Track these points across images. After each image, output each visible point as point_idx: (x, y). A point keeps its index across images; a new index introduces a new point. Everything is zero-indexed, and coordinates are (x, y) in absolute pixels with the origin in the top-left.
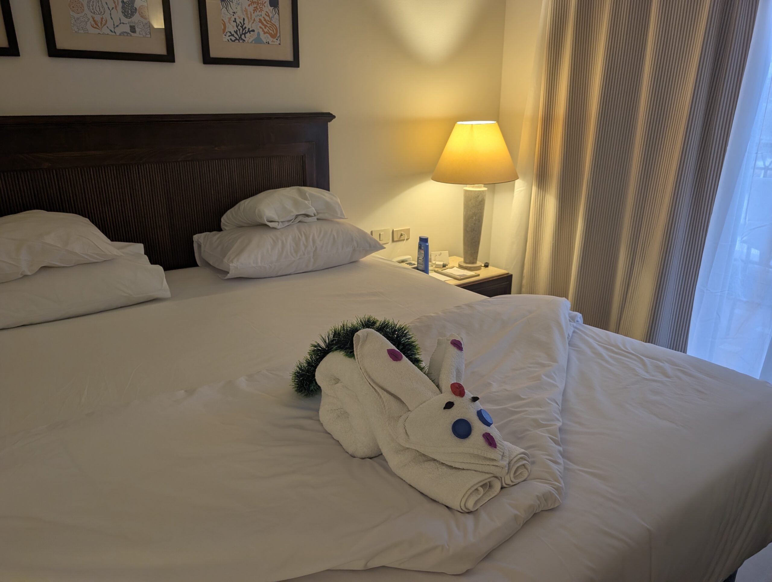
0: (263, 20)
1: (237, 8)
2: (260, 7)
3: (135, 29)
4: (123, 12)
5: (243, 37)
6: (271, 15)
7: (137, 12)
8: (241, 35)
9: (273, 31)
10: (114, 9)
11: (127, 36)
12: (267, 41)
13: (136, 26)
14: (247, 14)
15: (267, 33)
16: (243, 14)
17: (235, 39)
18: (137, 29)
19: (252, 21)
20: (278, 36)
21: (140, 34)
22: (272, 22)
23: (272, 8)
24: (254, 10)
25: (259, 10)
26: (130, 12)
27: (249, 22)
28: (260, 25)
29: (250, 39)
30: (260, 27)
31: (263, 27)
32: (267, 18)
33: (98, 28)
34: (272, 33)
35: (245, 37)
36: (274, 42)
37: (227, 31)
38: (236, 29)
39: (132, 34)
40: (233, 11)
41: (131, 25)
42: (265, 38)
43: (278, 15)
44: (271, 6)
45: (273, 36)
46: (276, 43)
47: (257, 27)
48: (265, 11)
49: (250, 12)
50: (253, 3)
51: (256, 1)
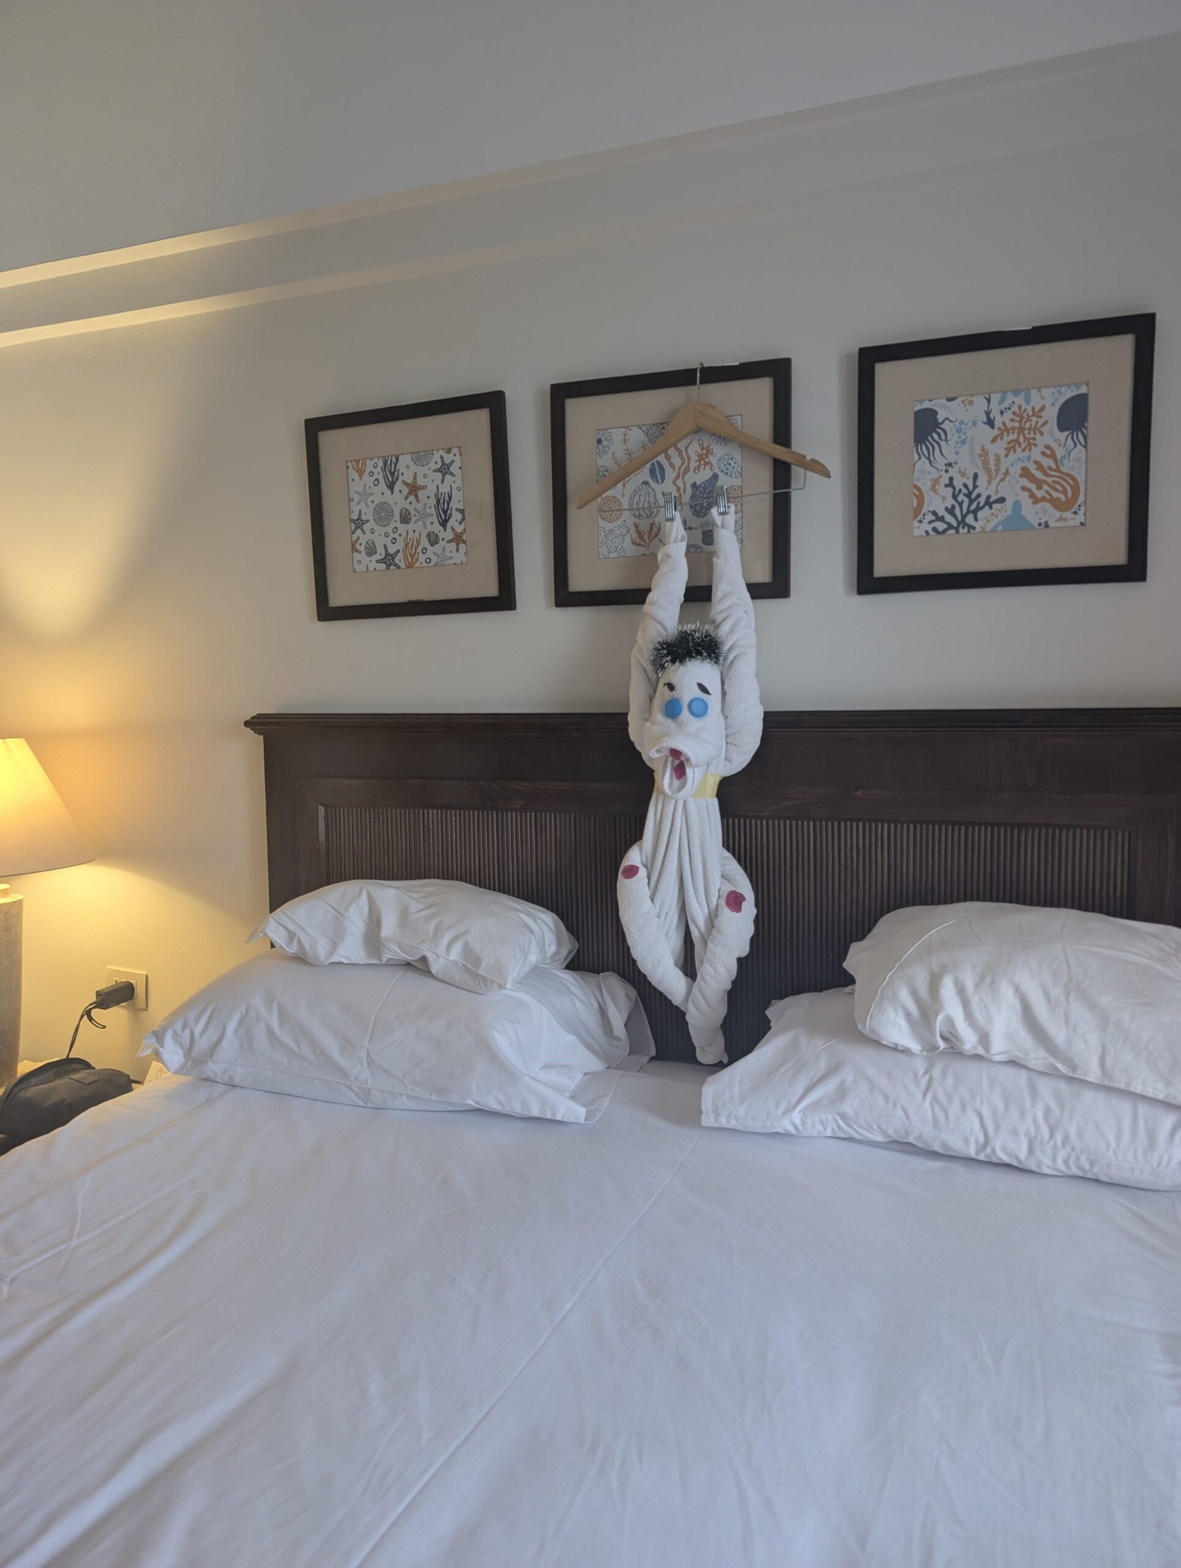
0: (1033, 468)
1: (957, 453)
2: (1026, 439)
4: (691, 506)
5: (970, 519)
6: (1060, 452)
8: (964, 517)
9: (1065, 492)
12: (1043, 521)
14: (986, 463)
15: (1043, 499)
16: (975, 465)
17: (946, 526)
19: (1000, 476)
20: (1079, 502)
22: (1063, 469)
23: (1067, 433)
24: (1006, 449)
25: (1023, 445)
26: (704, 503)
27: (990, 482)
28: (1025, 482)
29: (988, 521)
30: (1024, 489)
31: (1033, 487)
32: (1047, 462)
34: (1059, 499)
35: (976, 519)
36: (1065, 520)
37: (925, 510)
38: (950, 502)
40: (947, 462)
42: (1037, 513)
43: (1083, 449)
44: (1061, 429)
45: (1064, 506)
46: (1070, 523)
47: (1013, 489)
48: (1041, 448)
49: (997, 456)
50: (1005, 430)
51: (1017, 425)
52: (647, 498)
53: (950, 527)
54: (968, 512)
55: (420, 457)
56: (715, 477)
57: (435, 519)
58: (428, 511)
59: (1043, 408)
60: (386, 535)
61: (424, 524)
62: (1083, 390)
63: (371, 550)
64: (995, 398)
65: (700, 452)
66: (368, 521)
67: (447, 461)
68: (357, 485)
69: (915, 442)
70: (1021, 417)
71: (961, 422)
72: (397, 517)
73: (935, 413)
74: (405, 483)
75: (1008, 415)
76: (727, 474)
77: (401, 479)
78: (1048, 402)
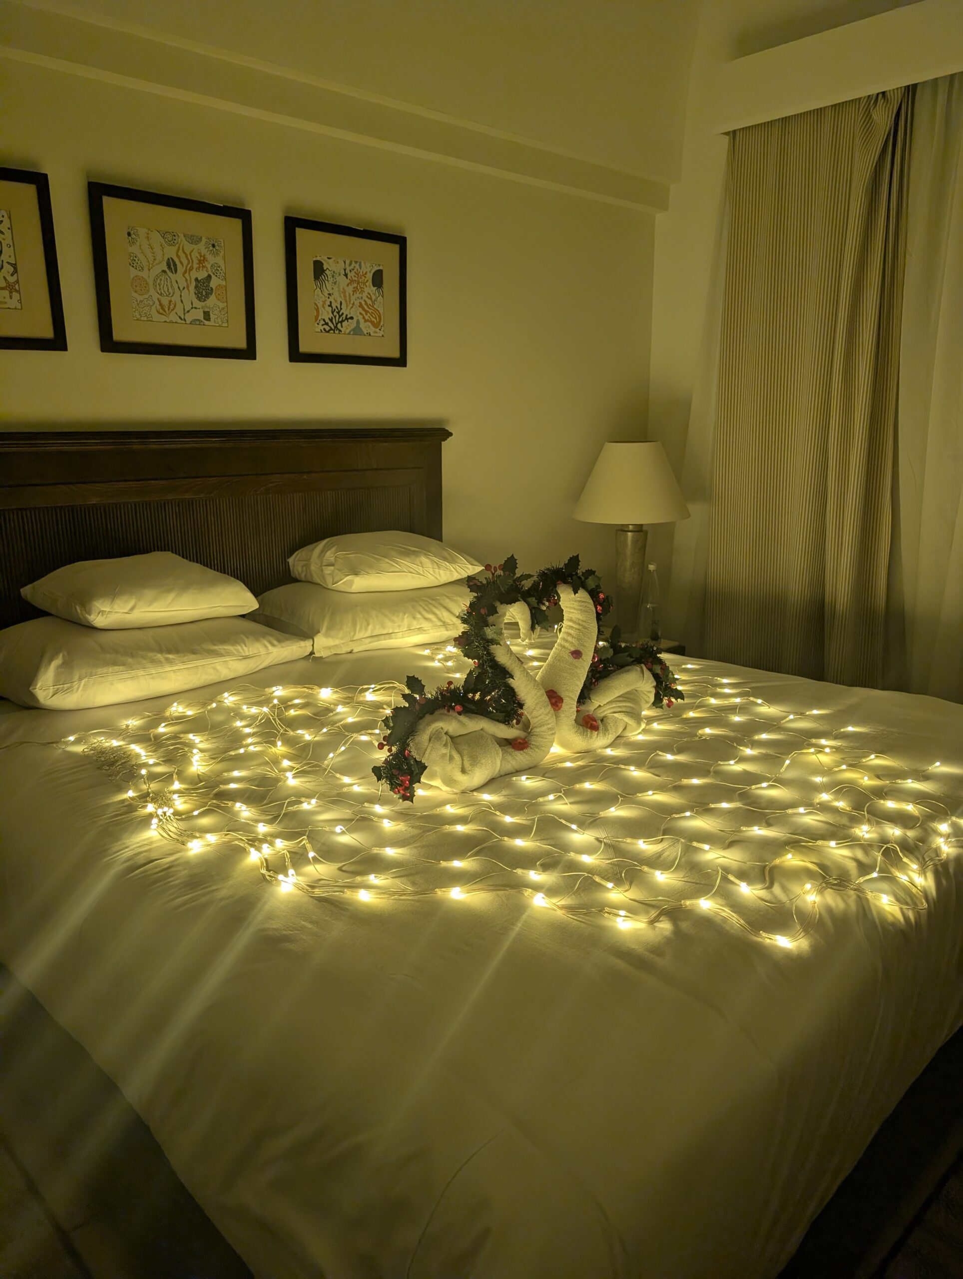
0: (363, 303)
1: (333, 289)
2: (361, 288)
3: (209, 315)
4: (195, 294)
5: (339, 326)
6: (374, 298)
7: (213, 294)
8: (337, 324)
9: (376, 319)
10: (186, 289)
11: (200, 325)
12: (368, 332)
13: (211, 312)
14: (345, 296)
15: (368, 321)
16: (340, 297)
17: (329, 328)
18: (212, 316)
19: (351, 305)
20: (381, 325)
21: (215, 321)
22: (375, 306)
23: (376, 288)
24: (353, 291)
25: (360, 290)
26: (204, 293)
27: (347, 307)
28: (361, 310)
29: (347, 328)
30: (360, 313)
31: (363, 313)
32: (369, 302)
33: (164, 313)
34: (374, 321)
35: (342, 327)
36: (376, 332)
37: (320, 318)
38: (331, 315)
39: (206, 322)
40: (329, 292)
41: (206, 310)
42: (366, 327)
43: (382, 298)
44: (374, 286)
45: (376, 325)
46: (379, 335)
47: (355, 312)
48: (366, 293)
49: (349, 294)
50: (352, 281)
51: (356, 279)
52: (166, 282)
53: (331, 329)
54: (339, 322)
56: (209, 276)
59: (366, 273)
62: (381, 268)
64: (348, 262)
65: (199, 258)
69: (314, 278)
70: (358, 276)
71: (334, 272)
73: (322, 264)
75: (353, 272)
76: (216, 276)
78: (368, 270)
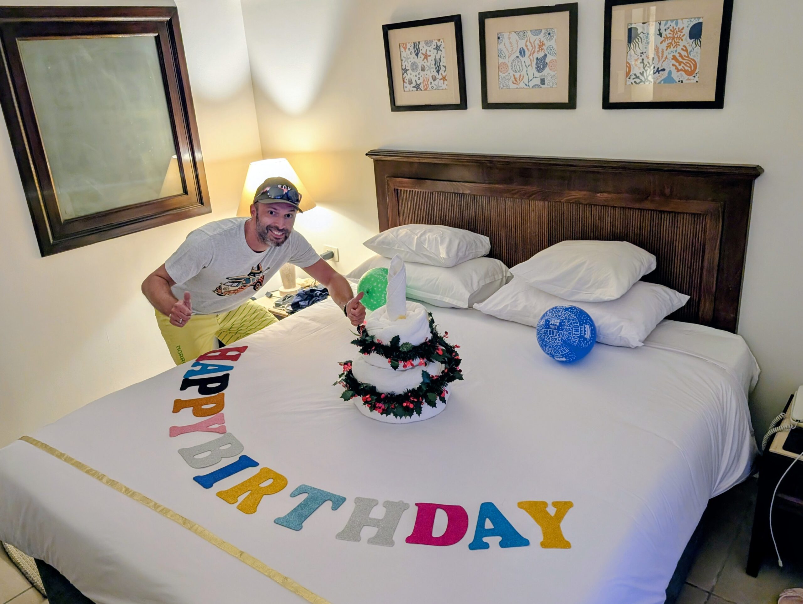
0: (677, 56)
1: (646, 48)
2: (676, 42)
4: (536, 68)
5: (650, 78)
6: (689, 49)
7: (548, 67)
8: (647, 77)
9: (690, 67)
10: (530, 66)
11: (538, 88)
12: (680, 80)
13: (545, 79)
14: (658, 53)
15: (681, 70)
16: (653, 53)
17: (640, 81)
18: (546, 82)
19: (664, 59)
20: (697, 72)
21: (548, 85)
22: (691, 57)
23: (693, 40)
24: (666, 47)
25: (674, 45)
26: (541, 67)
27: (659, 61)
28: (674, 62)
29: (658, 79)
30: (673, 65)
31: (677, 64)
32: (684, 53)
33: (516, 83)
34: (688, 70)
35: (652, 78)
37: (631, 73)
38: (642, 70)
39: (542, 86)
40: (641, 52)
41: (542, 78)
42: (678, 76)
43: (700, 48)
44: (691, 37)
45: (689, 73)
46: (692, 81)
47: (669, 65)
48: (681, 47)
49: (663, 50)
50: (667, 38)
51: (671, 36)
52: (518, 64)
54: (650, 75)
55: (428, 43)
56: (546, 55)
57: (434, 70)
58: (432, 66)
59: (683, 28)
60: (416, 76)
61: (430, 71)
62: (701, 20)
63: (411, 83)
64: (663, 23)
65: (539, 44)
66: (409, 70)
67: (439, 45)
68: (404, 54)
69: (628, 42)
70: (674, 32)
71: (648, 34)
72: (420, 68)
73: (637, 29)
74: (422, 54)
75: (668, 31)
76: (550, 54)
77: (421, 52)
78: (685, 26)
